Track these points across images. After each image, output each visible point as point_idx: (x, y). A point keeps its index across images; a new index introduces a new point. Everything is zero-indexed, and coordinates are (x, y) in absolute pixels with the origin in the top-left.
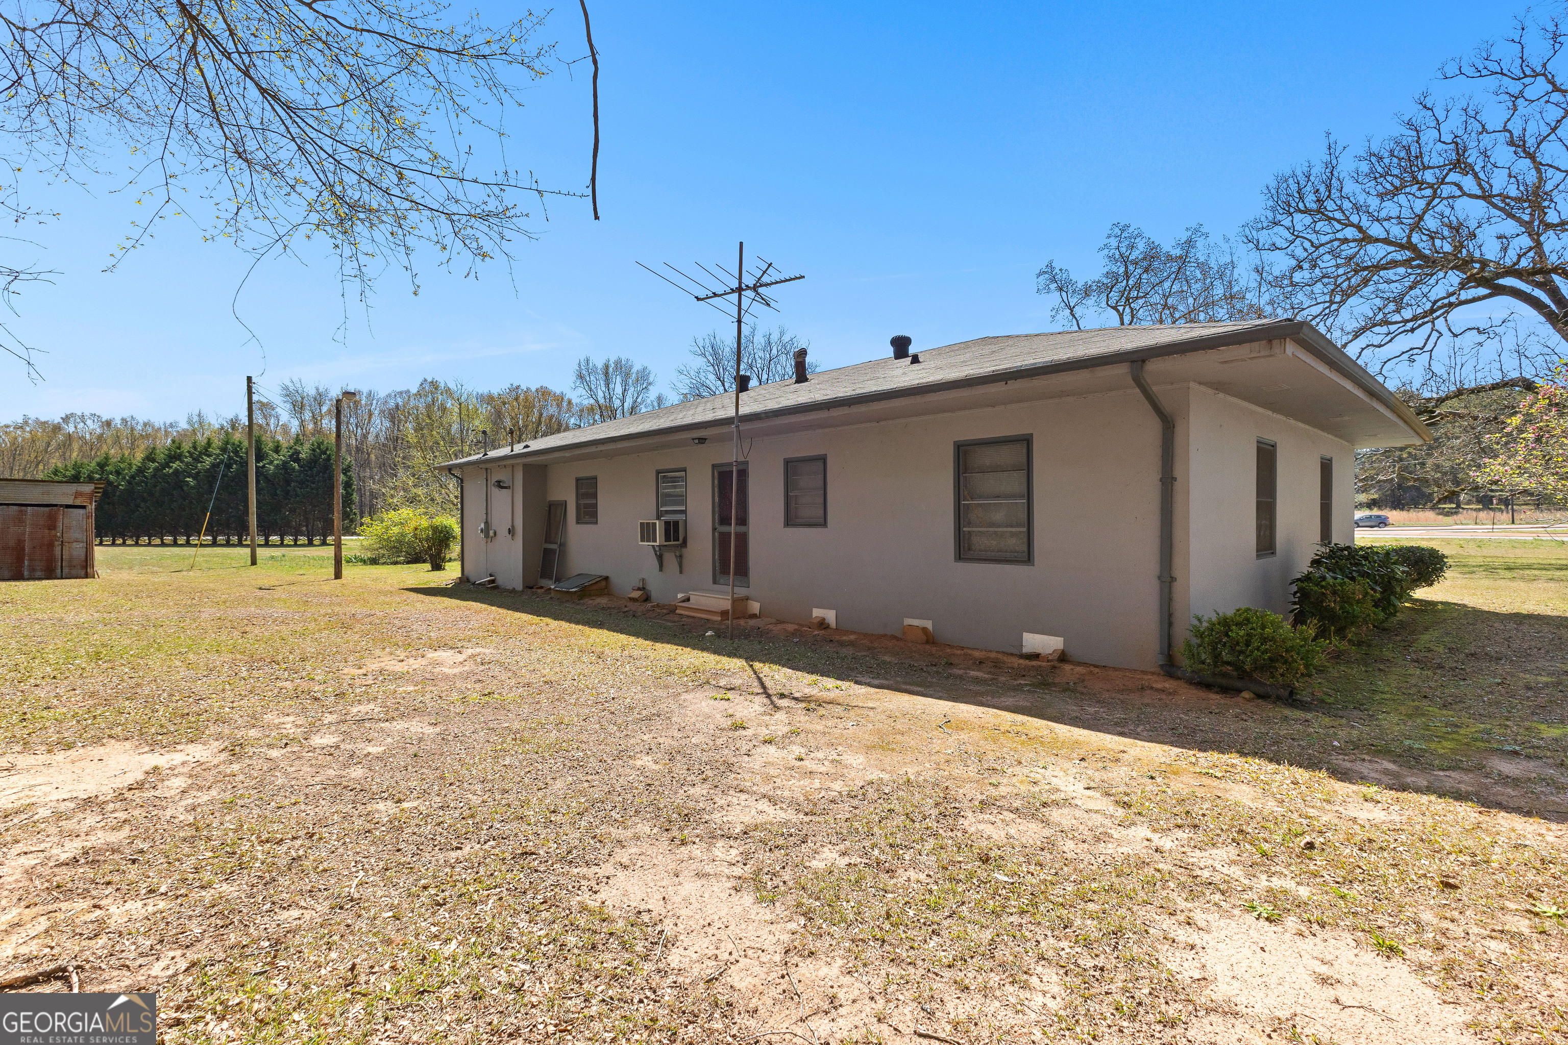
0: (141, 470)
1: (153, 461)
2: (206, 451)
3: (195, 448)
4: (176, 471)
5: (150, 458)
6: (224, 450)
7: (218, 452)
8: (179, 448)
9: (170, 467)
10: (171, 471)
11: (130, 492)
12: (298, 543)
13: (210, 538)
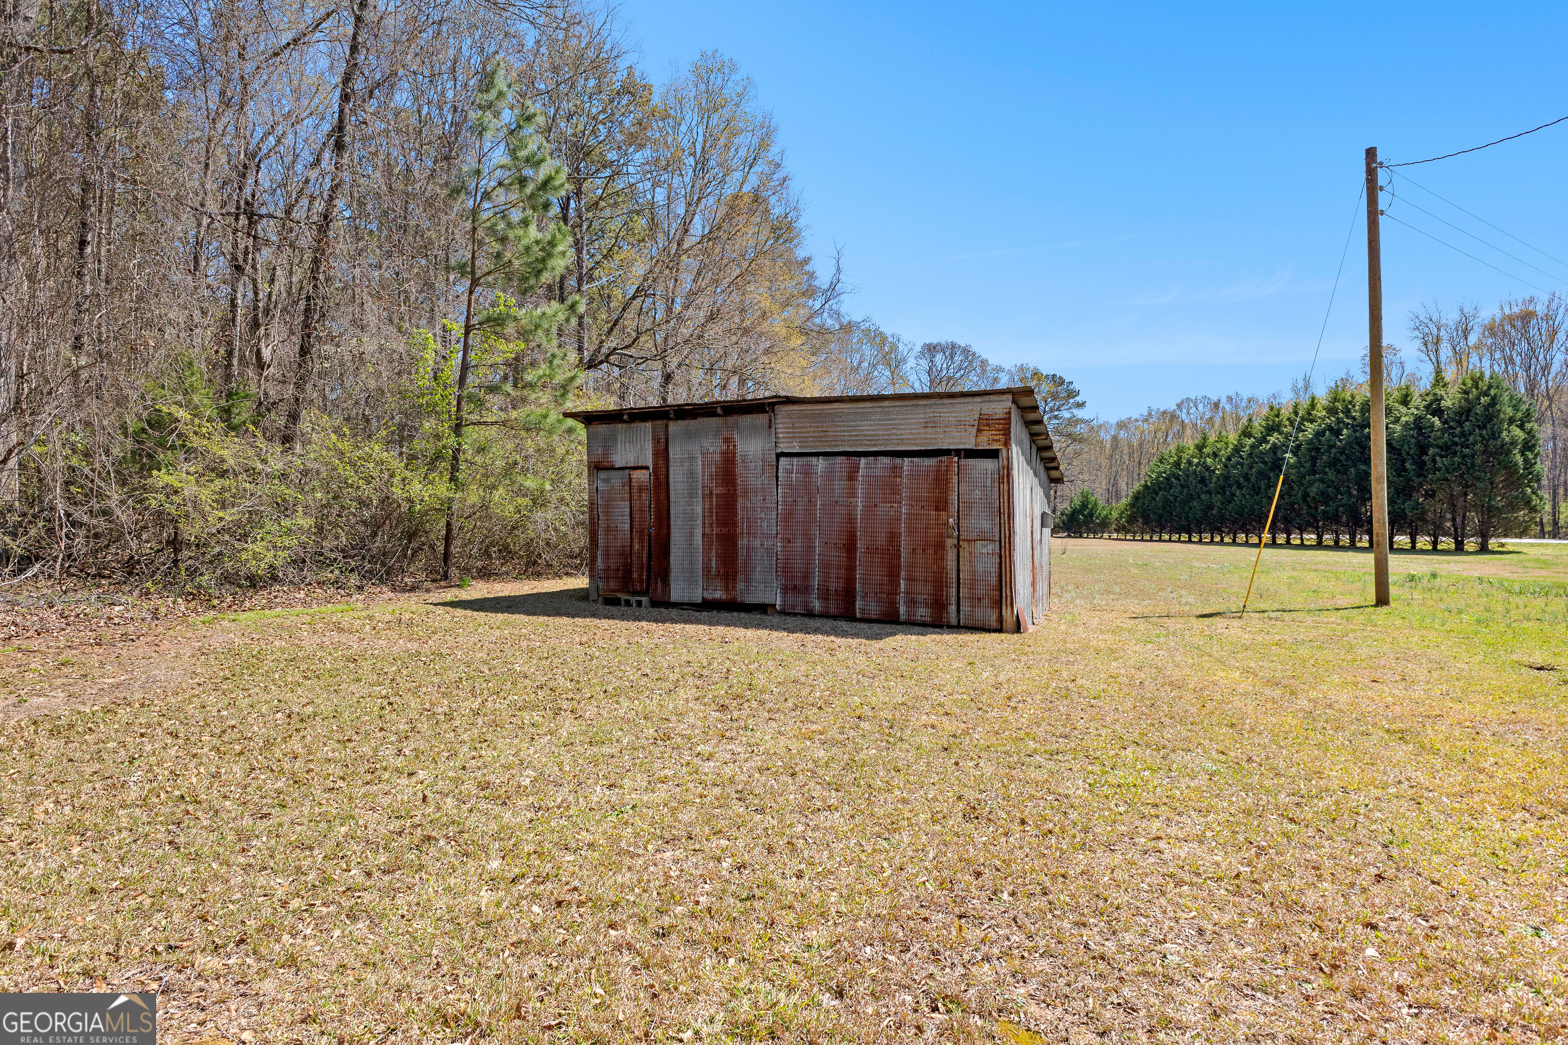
0: (1237, 450)
1: (1250, 436)
2: (1309, 415)
3: (1296, 413)
4: (1275, 448)
5: (1246, 434)
6: (1332, 411)
7: (1324, 414)
8: (1277, 416)
9: (1268, 442)
10: (1268, 447)
11: (1226, 477)
12: (1439, 547)
13: (1314, 536)
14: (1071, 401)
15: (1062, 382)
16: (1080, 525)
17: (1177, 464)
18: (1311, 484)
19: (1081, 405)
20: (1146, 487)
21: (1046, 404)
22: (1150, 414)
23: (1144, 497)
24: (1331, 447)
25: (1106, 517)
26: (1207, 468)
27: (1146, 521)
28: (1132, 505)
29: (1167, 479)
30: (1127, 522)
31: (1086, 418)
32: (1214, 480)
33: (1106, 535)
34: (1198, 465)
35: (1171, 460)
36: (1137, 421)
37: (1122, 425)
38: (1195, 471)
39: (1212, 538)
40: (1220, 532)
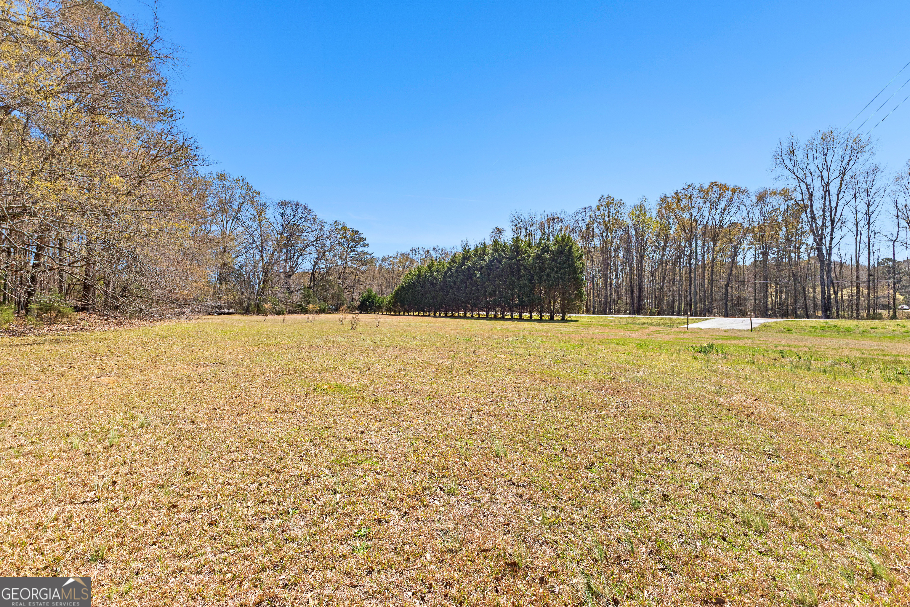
0: (449, 269)
1: (455, 262)
2: (484, 252)
3: (477, 251)
4: (469, 268)
5: (453, 260)
6: (495, 250)
7: (491, 252)
8: (468, 252)
9: (465, 265)
10: (466, 267)
11: (444, 282)
12: (543, 318)
13: (485, 313)
14: (362, 243)
15: (357, 233)
16: (367, 307)
17: (419, 276)
18: (488, 287)
19: (366, 245)
20: (402, 287)
21: (349, 244)
22: (397, 255)
23: (401, 292)
24: (497, 268)
25: (381, 303)
26: (435, 278)
27: (402, 306)
28: (395, 297)
29: (414, 283)
30: (392, 306)
31: (369, 252)
32: (438, 284)
33: (380, 313)
34: (430, 276)
35: (416, 274)
36: (391, 257)
37: (385, 259)
38: (428, 279)
39: (435, 314)
40: (440, 311)
